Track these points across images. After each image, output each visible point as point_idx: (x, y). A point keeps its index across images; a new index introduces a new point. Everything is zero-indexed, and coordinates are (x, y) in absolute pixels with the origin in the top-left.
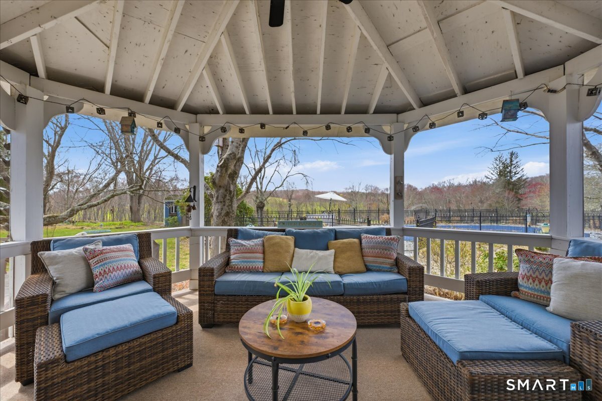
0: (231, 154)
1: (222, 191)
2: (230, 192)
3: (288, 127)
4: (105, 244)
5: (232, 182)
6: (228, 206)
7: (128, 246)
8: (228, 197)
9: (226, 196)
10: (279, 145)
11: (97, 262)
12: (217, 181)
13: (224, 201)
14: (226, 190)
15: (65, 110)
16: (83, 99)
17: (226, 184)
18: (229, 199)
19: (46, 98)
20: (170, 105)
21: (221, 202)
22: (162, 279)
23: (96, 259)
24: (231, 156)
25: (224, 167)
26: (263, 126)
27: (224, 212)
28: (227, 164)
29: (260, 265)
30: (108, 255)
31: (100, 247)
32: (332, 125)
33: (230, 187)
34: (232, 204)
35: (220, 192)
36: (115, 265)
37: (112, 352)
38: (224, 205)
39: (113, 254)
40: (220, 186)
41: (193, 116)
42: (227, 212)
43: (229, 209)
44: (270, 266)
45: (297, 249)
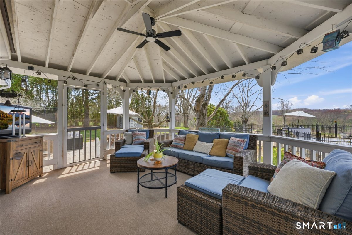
0: (201, 95)
1: (198, 113)
2: (203, 114)
3: (203, 81)
4: (139, 132)
5: (204, 108)
6: (202, 121)
7: (145, 133)
8: (202, 116)
9: (200, 116)
10: (237, 84)
11: (134, 137)
12: (196, 109)
13: (200, 118)
14: (201, 113)
15: (133, 91)
16: (138, 87)
17: (200, 110)
18: (202, 117)
19: (130, 89)
20: (162, 82)
21: (198, 119)
22: (147, 144)
23: (134, 136)
24: (201, 96)
25: (198, 101)
26: (193, 83)
27: (200, 123)
28: (199, 100)
29: (182, 146)
30: (137, 135)
31: (137, 132)
32: (225, 76)
33: (203, 111)
34: (204, 119)
35: (198, 114)
36: (138, 138)
37: (124, 158)
38: (200, 120)
39: (138, 135)
40: (198, 111)
41: (170, 84)
42: (202, 124)
43: (202, 122)
44: (185, 147)
45: (198, 141)
